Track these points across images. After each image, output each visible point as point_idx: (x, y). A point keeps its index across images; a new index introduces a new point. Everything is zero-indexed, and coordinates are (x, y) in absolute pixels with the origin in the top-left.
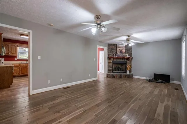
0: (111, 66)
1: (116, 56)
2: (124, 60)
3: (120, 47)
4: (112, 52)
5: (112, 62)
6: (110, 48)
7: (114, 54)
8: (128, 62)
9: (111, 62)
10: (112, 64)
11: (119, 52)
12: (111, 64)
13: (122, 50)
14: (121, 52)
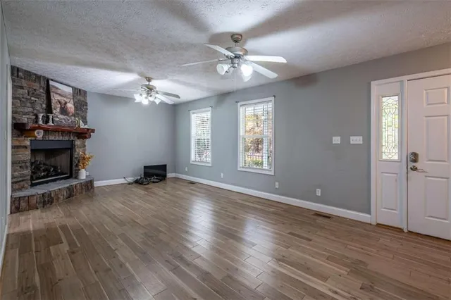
0: (24, 162)
1: (51, 123)
2: (67, 138)
3: (59, 92)
4: (29, 105)
5: (28, 143)
6: (22, 88)
7: (41, 116)
8: (78, 142)
9: (26, 147)
10: (28, 152)
11: (58, 110)
12: (26, 155)
13: (66, 103)
14: (64, 111)
